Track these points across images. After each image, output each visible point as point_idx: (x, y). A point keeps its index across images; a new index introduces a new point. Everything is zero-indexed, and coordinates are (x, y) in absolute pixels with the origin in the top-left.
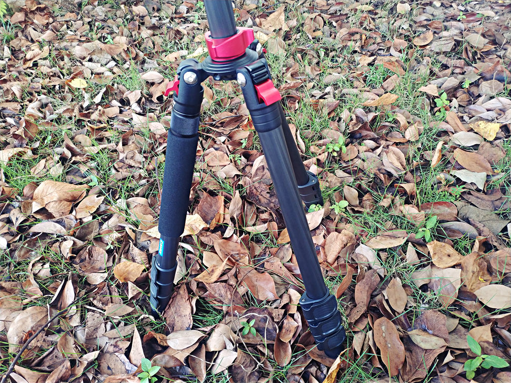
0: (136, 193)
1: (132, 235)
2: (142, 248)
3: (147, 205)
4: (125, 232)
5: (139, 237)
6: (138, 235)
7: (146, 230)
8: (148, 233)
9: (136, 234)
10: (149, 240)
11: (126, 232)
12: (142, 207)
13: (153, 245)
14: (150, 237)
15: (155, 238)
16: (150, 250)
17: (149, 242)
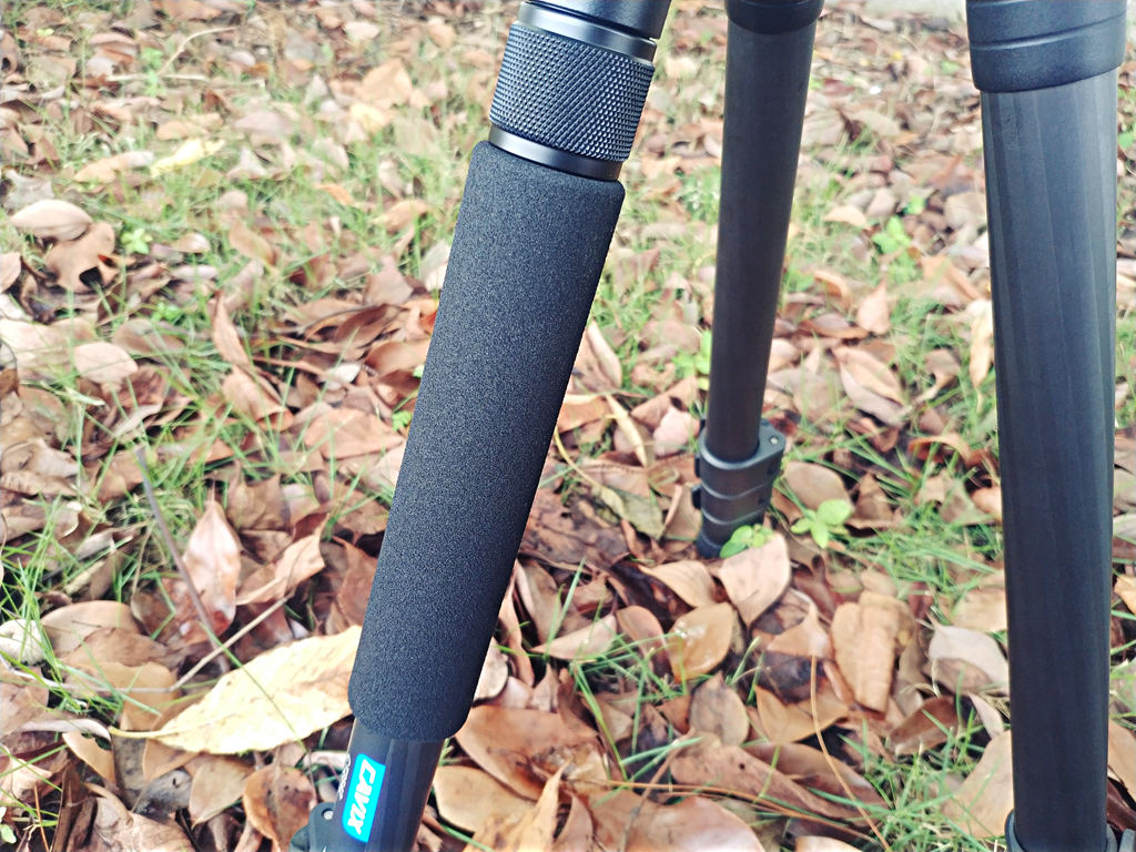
0: (71, 588)
1: (99, 761)
2: (156, 810)
3: (132, 627)
4: (63, 755)
5: (130, 764)
6: (124, 755)
7: (157, 728)
8: (169, 742)
9: (116, 753)
10: (181, 769)
11: (70, 754)
12: (114, 638)
13: (201, 785)
14: (180, 752)
15: (202, 754)
16: (193, 810)
17: (180, 776)
